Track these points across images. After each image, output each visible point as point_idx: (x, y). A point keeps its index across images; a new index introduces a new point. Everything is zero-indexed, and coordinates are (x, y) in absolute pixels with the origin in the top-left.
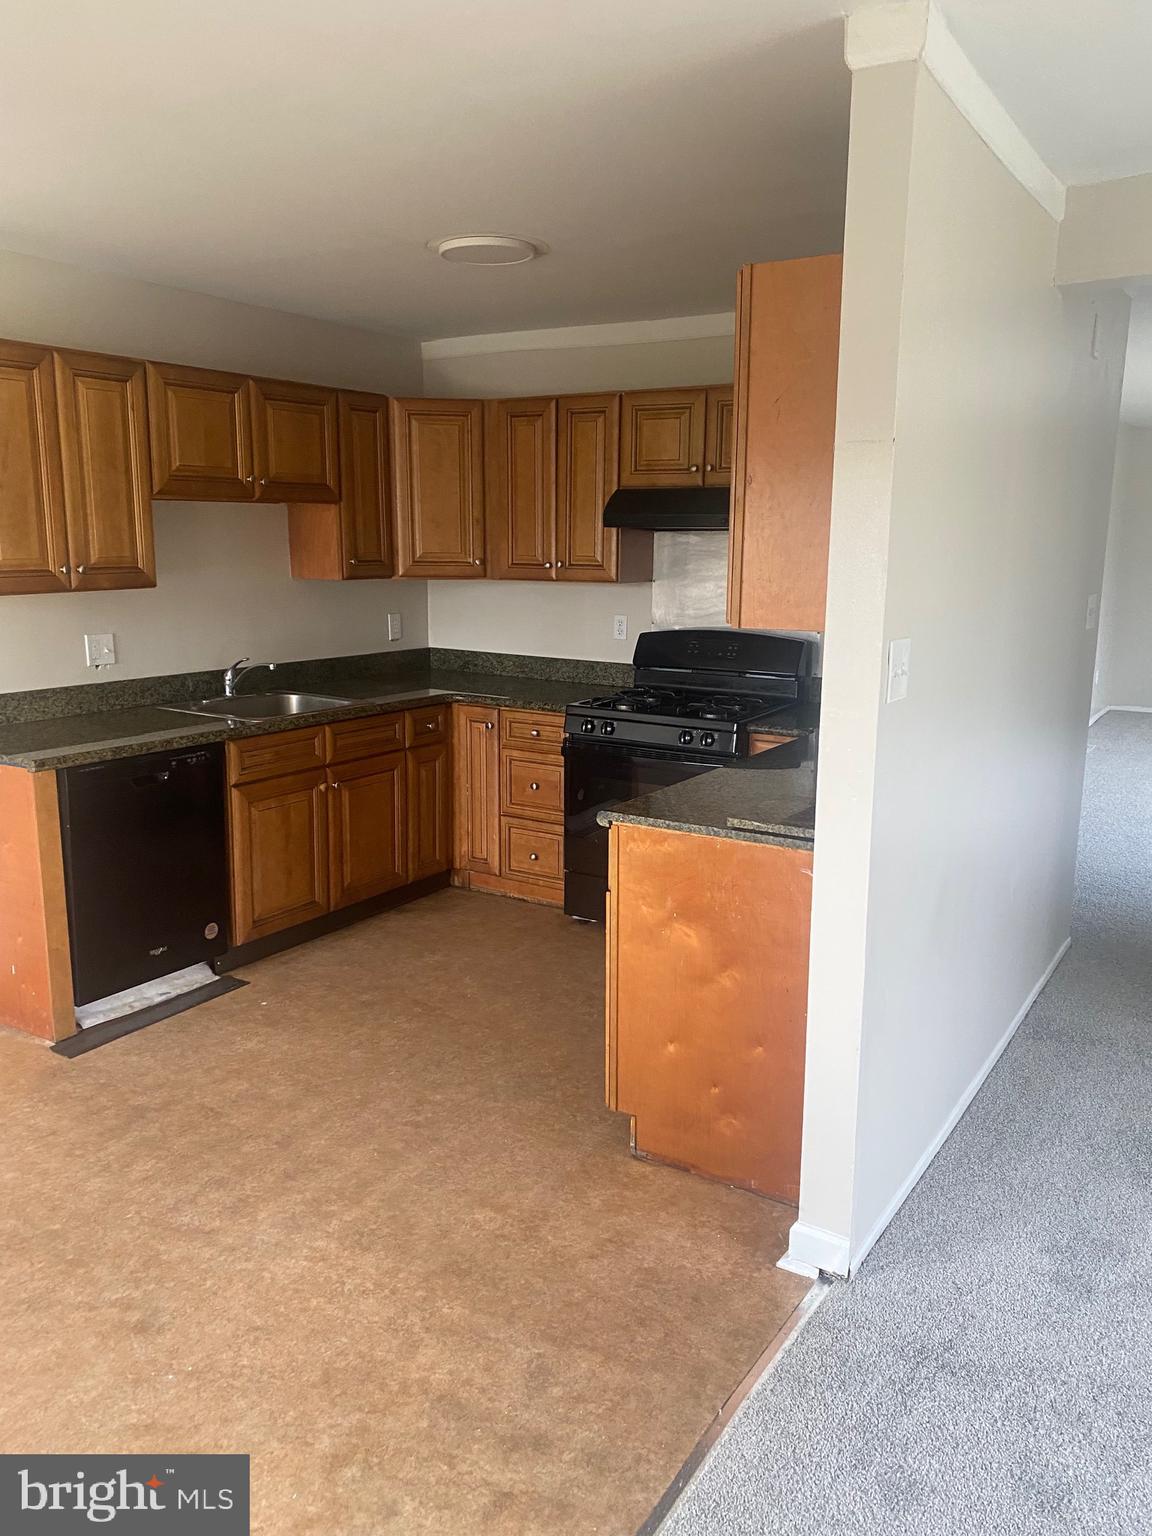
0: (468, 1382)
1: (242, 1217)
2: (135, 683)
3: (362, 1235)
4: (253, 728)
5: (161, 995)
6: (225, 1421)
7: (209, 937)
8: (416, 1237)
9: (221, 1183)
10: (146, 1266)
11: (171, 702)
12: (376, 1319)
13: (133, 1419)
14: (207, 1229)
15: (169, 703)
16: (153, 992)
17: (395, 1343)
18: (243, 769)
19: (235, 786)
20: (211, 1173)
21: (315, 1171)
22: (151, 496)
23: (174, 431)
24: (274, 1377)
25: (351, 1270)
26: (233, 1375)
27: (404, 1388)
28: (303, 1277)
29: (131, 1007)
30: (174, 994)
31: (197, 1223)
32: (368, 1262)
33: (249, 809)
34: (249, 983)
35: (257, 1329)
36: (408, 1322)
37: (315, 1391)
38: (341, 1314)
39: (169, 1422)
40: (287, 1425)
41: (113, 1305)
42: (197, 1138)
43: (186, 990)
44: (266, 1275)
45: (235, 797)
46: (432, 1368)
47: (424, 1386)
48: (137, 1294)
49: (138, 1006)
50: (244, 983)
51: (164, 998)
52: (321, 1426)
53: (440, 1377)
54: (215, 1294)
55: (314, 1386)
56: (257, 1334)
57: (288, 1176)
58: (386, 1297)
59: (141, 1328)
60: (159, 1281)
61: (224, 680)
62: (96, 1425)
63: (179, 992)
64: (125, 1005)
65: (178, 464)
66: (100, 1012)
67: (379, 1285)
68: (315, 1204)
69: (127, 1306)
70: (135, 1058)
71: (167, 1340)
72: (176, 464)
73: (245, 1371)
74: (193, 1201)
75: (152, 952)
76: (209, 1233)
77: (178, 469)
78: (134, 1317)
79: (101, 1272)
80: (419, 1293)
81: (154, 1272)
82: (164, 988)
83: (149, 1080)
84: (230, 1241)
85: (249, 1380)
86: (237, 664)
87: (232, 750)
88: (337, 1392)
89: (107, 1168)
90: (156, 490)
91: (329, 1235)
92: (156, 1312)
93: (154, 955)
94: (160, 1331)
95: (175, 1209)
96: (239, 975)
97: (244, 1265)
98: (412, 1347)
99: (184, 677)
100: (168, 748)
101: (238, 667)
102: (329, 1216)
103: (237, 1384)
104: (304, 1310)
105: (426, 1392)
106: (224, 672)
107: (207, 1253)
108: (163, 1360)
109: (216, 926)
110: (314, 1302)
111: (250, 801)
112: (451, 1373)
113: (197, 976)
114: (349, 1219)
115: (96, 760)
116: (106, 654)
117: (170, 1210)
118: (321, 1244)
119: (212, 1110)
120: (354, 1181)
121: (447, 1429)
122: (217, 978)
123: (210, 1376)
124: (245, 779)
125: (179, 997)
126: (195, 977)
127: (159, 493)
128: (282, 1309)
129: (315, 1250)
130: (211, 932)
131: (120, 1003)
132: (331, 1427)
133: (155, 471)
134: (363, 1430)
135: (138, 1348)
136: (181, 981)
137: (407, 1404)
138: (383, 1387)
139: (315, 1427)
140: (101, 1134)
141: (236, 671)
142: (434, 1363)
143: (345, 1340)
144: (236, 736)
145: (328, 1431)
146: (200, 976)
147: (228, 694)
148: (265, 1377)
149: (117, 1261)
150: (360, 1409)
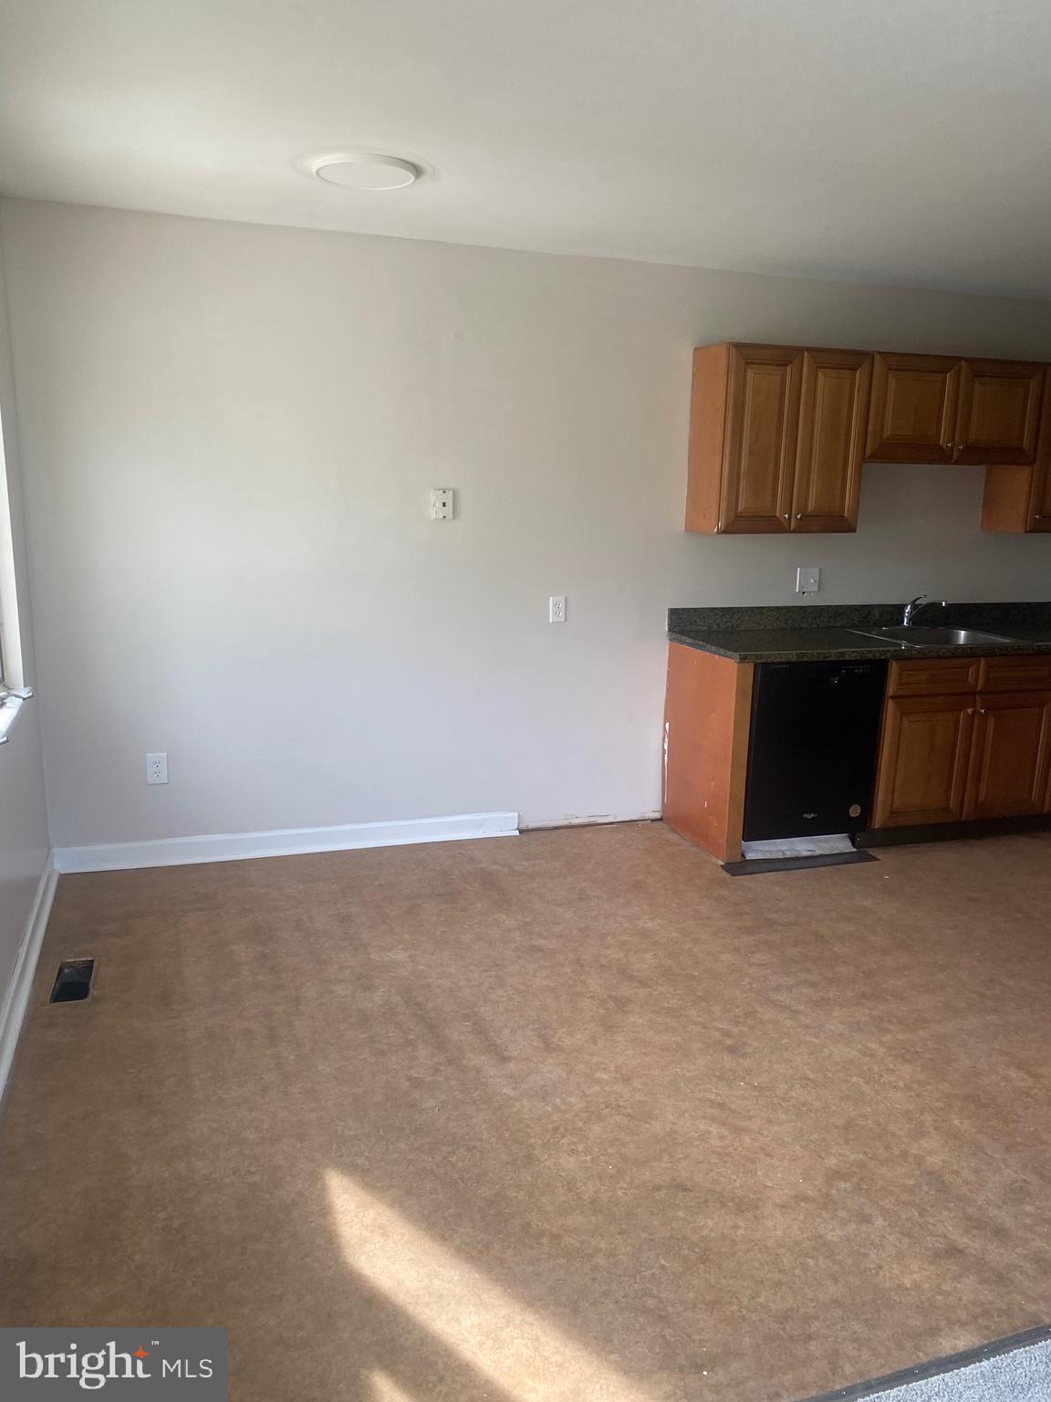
0: (956, 1173)
1: (821, 1010)
2: (830, 609)
3: (908, 1051)
4: (915, 652)
5: (809, 851)
6: (769, 1121)
7: (853, 815)
8: (951, 1068)
9: (812, 985)
10: (746, 1015)
11: (857, 626)
12: (898, 1106)
13: (713, 1097)
14: (794, 1008)
15: (856, 627)
16: (802, 846)
17: (907, 1126)
18: (901, 685)
19: (893, 697)
20: (808, 976)
21: (887, 1000)
22: (866, 458)
23: (890, 407)
24: (811, 1111)
25: (891, 1071)
26: (783, 1099)
27: (904, 1155)
28: (851, 1061)
29: (784, 853)
30: (818, 852)
31: (788, 1003)
32: (906, 1071)
33: (901, 717)
34: (879, 860)
35: (809, 1079)
36: (922, 1118)
37: (836, 1131)
38: (873, 1094)
39: (733, 1107)
40: (811, 1141)
41: (718, 1030)
42: (803, 951)
43: (827, 852)
44: (826, 1050)
45: (890, 708)
46: (931, 1152)
47: (919, 1161)
48: (735, 1030)
49: (789, 854)
50: (876, 859)
51: (810, 853)
52: (833, 1151)
53: (934, 1161)
54: (787, 1049)
55: (837, 1127)
56: (809, 1082)
57: (864, 995)
58: (911, 1096)
59: (732, 1050)
60: (752, 1028)
61: (904, 612)
62: (689, 1091)
63: (822, 852)
64: (779, 851)
65: (889, 433)
66: (760, 851)
67: (908, 1087)
68: (878, 1020)
69: (727, 1034)
70: (777, 888)
71: (746, 1062)
72: (887, 433)
73: (792, 1100)
74: (789, 989)
75: (805, 815)
76: (795, 1011)
77: (888, 438)
78: (729, 1042)
79: (717, 1009)
80: (938, 1104)
81: (750, 1022)
82: (811, 847)
83: (782, 904)
84: (808, 1021)
85: (793, 1106)
86: (916, 600)
87: (894, 668)
88: (852, 1137)
89: (737, 950)
90: (866, 456)
91: (881, 1043)
92: (745, 1044)
93: (806, 819)
94: (744, 1055)
95: (777, 989)
96: (873, 852)
97: (814, 1040)
98: (919, 1133)
99: (872, 606)
100: (841, 659)
101: (916, 603)
102: (886, 1031)
103: (784, 1104)
104: (846, 1081)
105: (919, 1164)
106: (905, 606)
107: (789, 1023)
108: (741, 1073)
109: (859, 807)
110: (855, 1079)
111: (903, 712)
112: (944, 1161)
113: (837, 843)
114: (901, 1038)
115: (784, 660)
116: (812, 584)
117: (772, 989)
118: (873, 1045)
119: (822, 937)
120: (915, 1016)
121: (927, 1193)
122: (855, 850)
123: (768, 1093)
124: (900, 693)
125: (821, 856)
126: (837, 845)
127: (870, 457)
128: (830, 1075)
129: (868, 1048)
130: (855, 811)
131: (775, 849)
132: (840, 1155)
133: (869, 439)
134: (862, 1166)
135: (728, 1061)
136: (826, 845)
137: (902, 1166)
138: (887, 1147)
139: (829, 1150)
140: (739, 928)
141: (914, 606)
142: (934, 1150)
143: (869, 1109)
144: (900, 657)
145: (837, 1156)
146: (842, 845)
147: (905, 624)
148: (805, 1109)
149: (728, 1007)
150: (865, 1153)
